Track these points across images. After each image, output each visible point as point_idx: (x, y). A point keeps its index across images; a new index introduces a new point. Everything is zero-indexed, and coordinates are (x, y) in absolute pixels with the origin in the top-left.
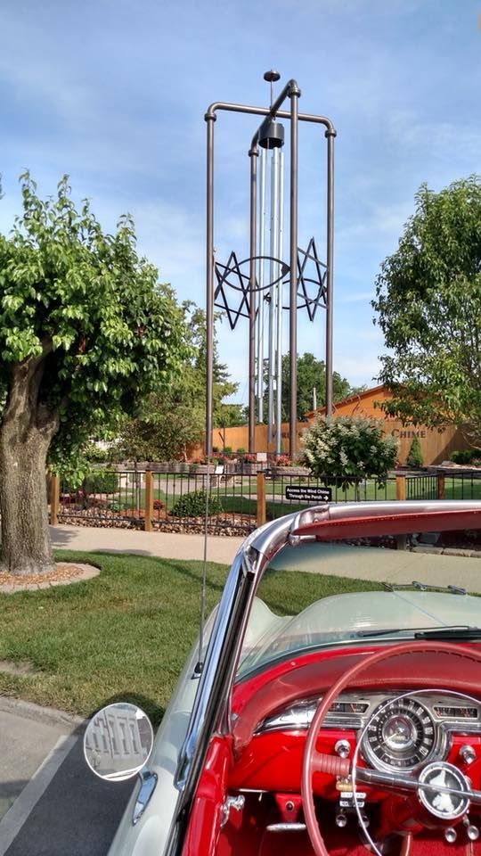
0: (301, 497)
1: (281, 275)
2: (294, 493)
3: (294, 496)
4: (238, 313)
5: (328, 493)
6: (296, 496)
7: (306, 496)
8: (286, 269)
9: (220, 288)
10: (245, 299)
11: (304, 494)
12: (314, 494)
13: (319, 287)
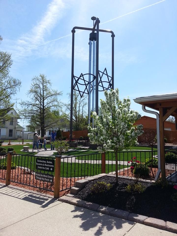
1: (93, 79)
10: (86, 88)
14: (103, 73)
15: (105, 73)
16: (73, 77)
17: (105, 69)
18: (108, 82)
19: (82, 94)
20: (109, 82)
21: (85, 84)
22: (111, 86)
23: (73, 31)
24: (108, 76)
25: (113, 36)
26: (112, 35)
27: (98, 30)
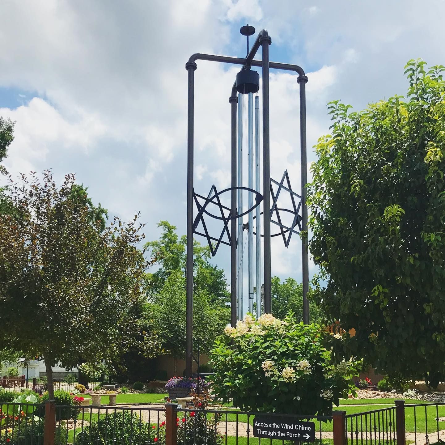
0: (272, 434)
1: (255, 203)
2: (264, 429)
3: (263, 432)
4: (220, 241)
5: (309, 429)
6: (267, 433)
7: (279, 433)
8: (259, 198)
9: (200, 217)
10: (226, 228)
11: (276, 430)
12: (291, 431)
13: (294, 215)
14: (281, 186)
15: (285, 184)
16: (192, 195)
17: (286, 175)
18: (294, 211)
19: (214, 246)
20: (296, 212)
21: (223, 218)
22: (301, 222)
23: (191, 67)
24: (292, 194)
25: (302, 80)
26: (298, 78)
27: (266, 65)
